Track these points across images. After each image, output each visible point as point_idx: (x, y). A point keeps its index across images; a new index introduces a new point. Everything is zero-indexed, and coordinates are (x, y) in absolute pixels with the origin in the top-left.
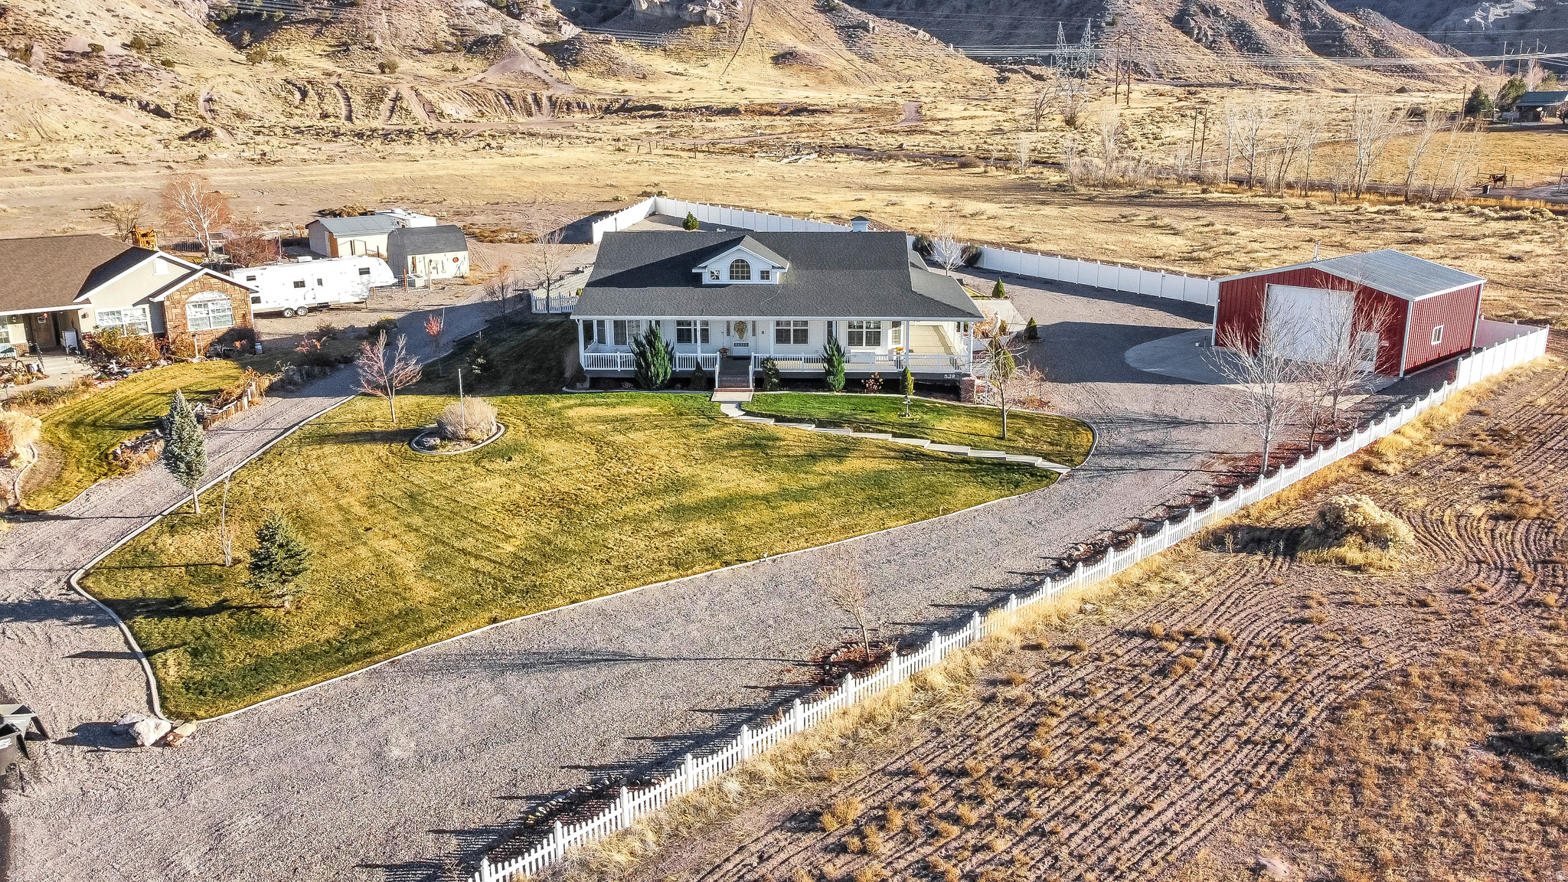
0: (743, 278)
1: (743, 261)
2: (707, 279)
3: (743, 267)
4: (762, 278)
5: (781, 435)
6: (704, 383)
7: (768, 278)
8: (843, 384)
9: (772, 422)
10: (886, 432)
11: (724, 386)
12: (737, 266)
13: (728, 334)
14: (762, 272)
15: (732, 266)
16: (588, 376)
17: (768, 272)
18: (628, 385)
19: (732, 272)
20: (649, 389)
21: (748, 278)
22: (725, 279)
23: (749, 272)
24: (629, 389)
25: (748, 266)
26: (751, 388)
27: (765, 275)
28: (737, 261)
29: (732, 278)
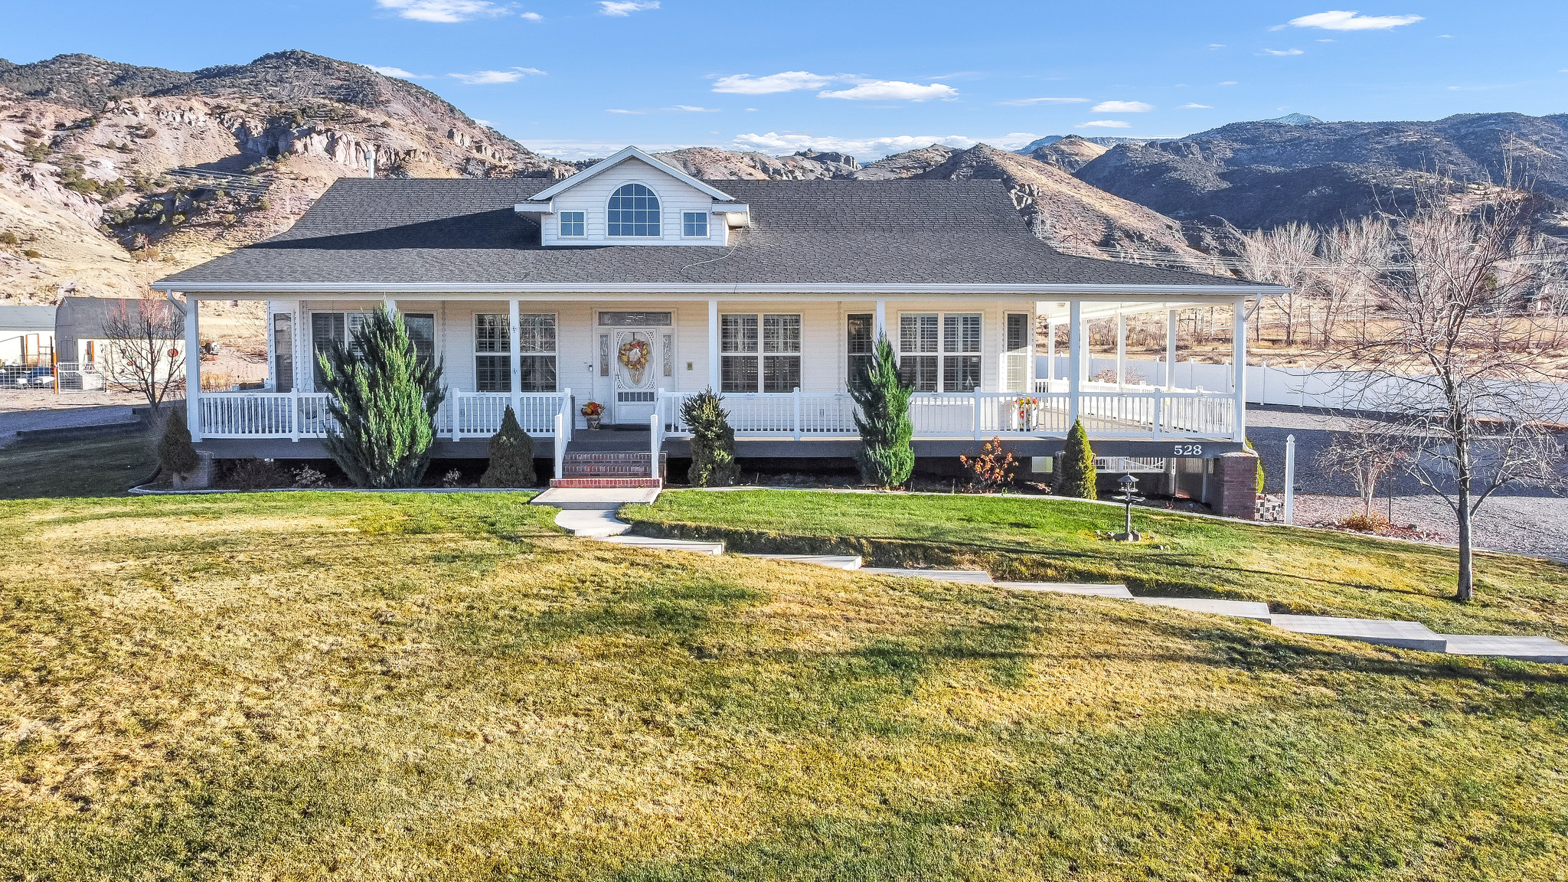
0: (641, 231)
1: (641, 189)
2: (551, 233)
3: (640, 203)
4: (689, 231)
5: (750, 583)
6: (524, 467)
7: (702, 231)
8: (909, 466)
9: (718, 548)
10: (1103, 578)
11: (574, 475)
12: (627, 203)
13: (605, 372)
14: (688, 217)
15: (613, 203)
16: (205, 454)
17: (702, 217)
18: (308, 474)
19: (613, 216)
20: (368, 484)
21: (655, 231)
22: (596, 232)
23: (655, 217)
24: (314, 484)
25: (654, 203)
26: (655, 475)
27: (695, 223)
28: (627, 189)
29: (613, 231)
